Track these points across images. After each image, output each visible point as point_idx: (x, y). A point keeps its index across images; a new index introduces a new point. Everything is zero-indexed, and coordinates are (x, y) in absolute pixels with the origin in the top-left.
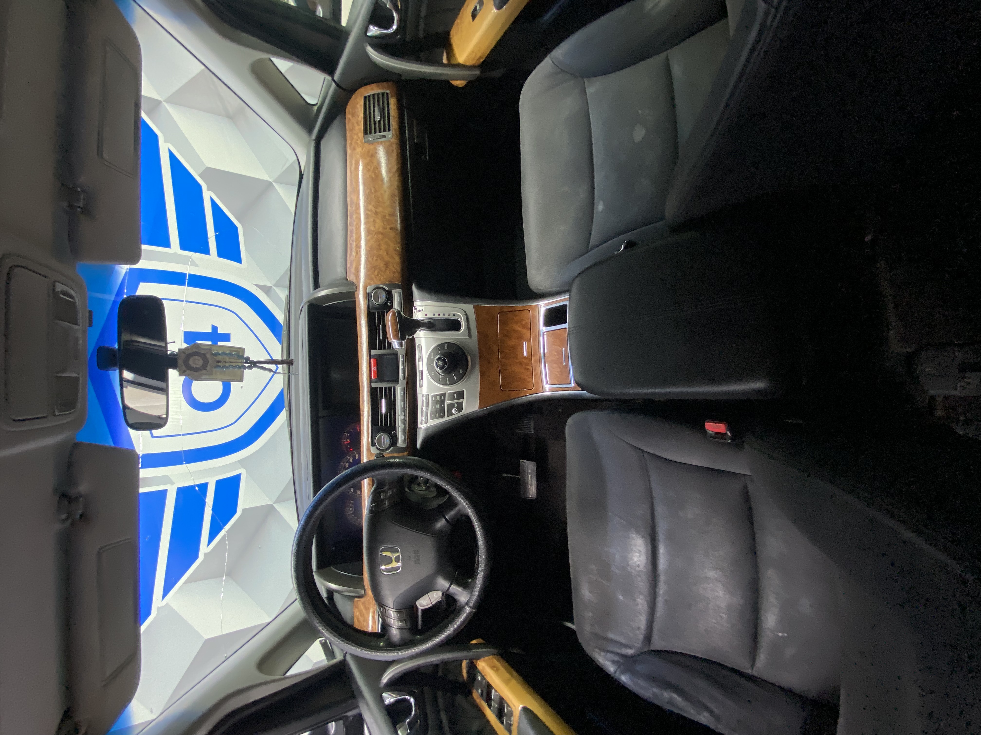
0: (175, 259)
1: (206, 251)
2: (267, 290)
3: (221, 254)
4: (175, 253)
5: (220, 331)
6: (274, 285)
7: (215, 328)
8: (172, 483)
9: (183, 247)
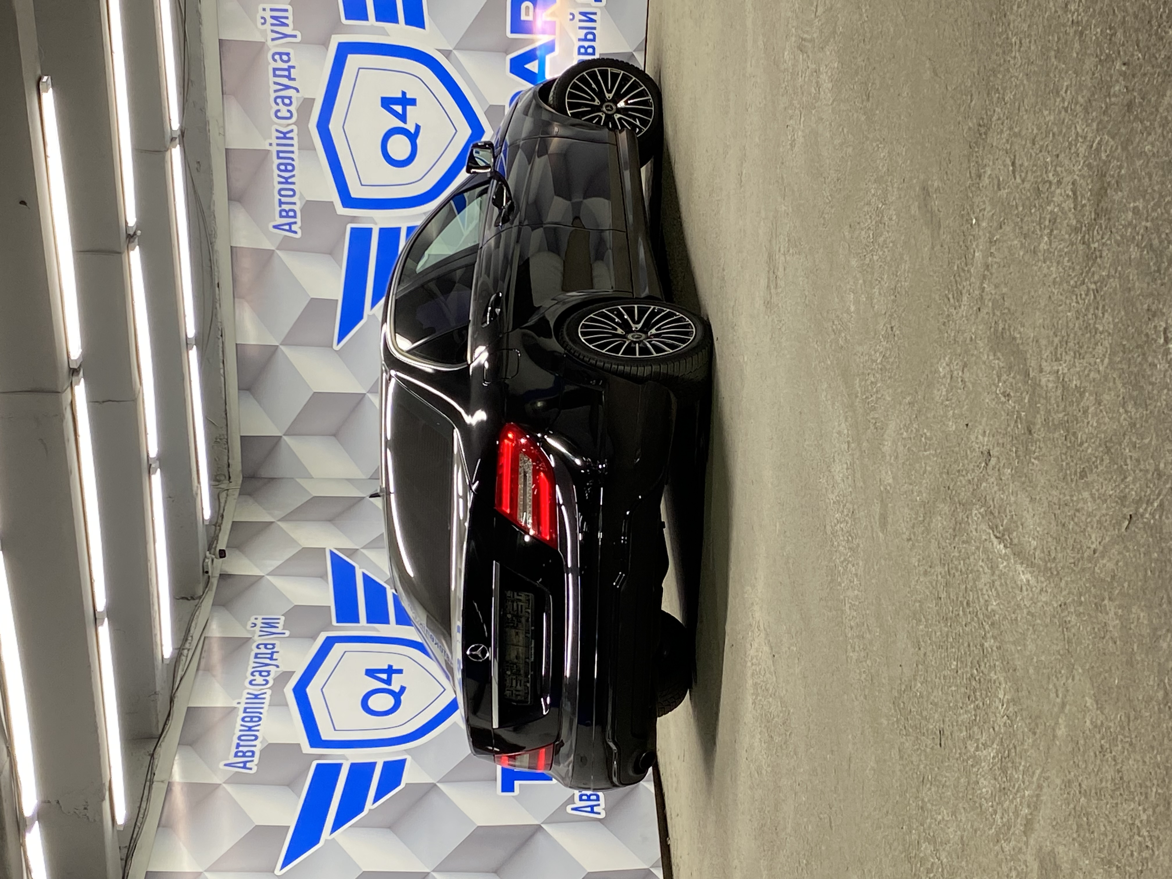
0: (372, 31)
1: (395, 20)
2: (447, 54)
3: (408, 22)
4: (372, 26)
5: (408, 96)
6: (455, 49)
7: (404, 93)
8: (376, 224)
9: (378, 19)
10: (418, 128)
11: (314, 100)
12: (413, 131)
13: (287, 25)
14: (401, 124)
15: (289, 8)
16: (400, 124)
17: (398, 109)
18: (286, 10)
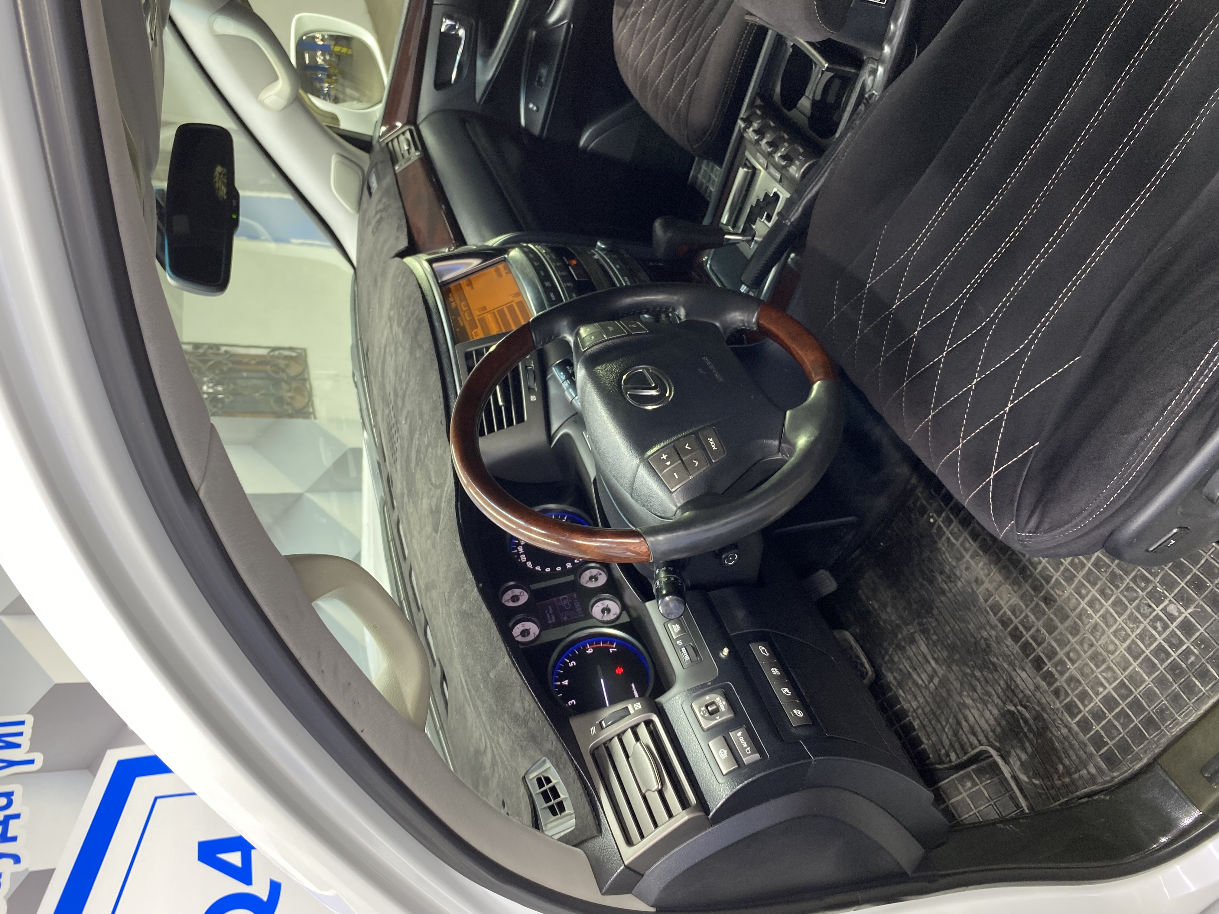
10: (275, 888)
11: (50, 873)
12: (264, 897)
13: (18, 746)
14: (238, 887)
15: (29, 720)
16: (236, 887)
17: (235, 858)
18: (22, 723)
